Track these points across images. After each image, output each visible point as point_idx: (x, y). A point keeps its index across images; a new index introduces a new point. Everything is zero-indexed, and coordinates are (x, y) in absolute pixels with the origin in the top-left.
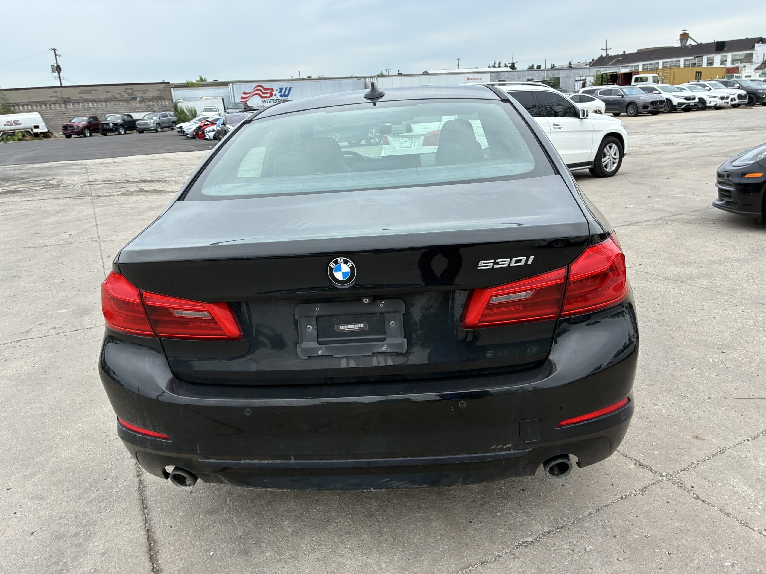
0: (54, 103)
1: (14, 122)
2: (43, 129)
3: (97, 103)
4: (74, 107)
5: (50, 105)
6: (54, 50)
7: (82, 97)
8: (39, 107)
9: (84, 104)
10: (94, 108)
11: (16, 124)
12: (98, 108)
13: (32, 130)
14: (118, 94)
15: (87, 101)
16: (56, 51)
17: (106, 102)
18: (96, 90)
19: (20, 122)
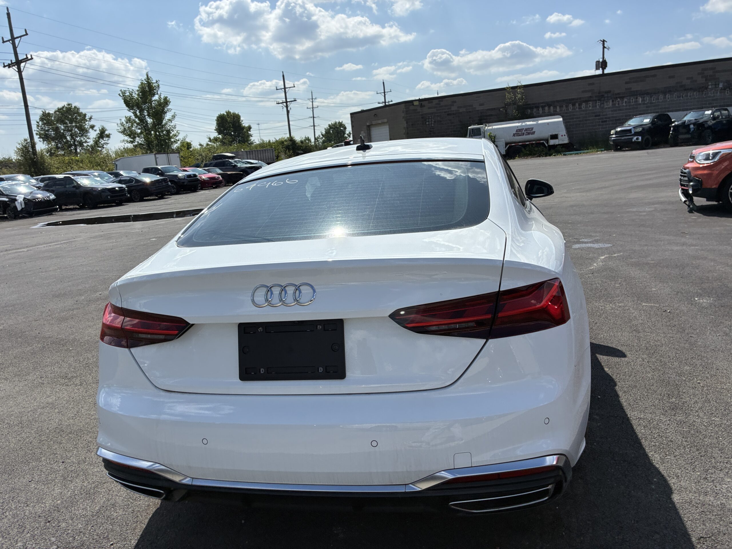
0: (586, 101)
1: (526, 130)
2: (563, 139)
3: (651, 97)
4: (614, 105)
5: (579, 105)
6: (604, 41)
7: (631, 88)
8: (564, 108)
9: (630, 99)
10: (644, 104)
11: (529, 134)
12: (651, 103)
13: (547, 143)
14: (688, 79)
15: (635, 94)
16: (605, 43)
17: (664, 93)
18: (655, 76)
19: (533, 130)
